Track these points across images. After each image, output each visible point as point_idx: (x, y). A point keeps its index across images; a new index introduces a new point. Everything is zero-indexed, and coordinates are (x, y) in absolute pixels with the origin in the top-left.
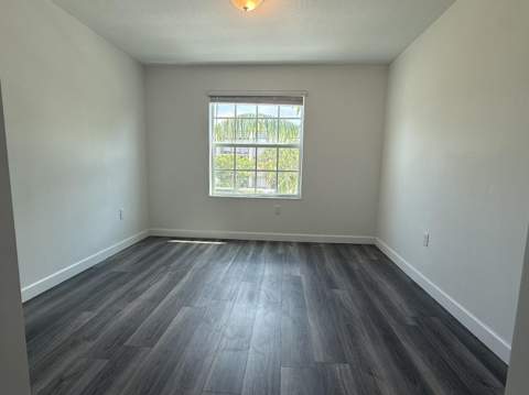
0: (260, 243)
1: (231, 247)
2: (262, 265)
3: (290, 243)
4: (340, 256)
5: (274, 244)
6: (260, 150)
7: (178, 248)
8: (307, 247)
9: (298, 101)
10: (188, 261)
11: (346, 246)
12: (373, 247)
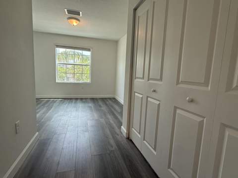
0: (77, 99)
1: (66, 100)
2: (78, 104)
3: (87, 99)
4: (104, 101)
5: (82, 99)
6: (75, 66)
7: (44, 101)
8: (93, 100)
9: (89, 50)
10: (51, 105)
11: (106, 98)
12: (114, 98)
